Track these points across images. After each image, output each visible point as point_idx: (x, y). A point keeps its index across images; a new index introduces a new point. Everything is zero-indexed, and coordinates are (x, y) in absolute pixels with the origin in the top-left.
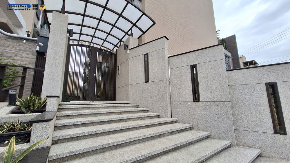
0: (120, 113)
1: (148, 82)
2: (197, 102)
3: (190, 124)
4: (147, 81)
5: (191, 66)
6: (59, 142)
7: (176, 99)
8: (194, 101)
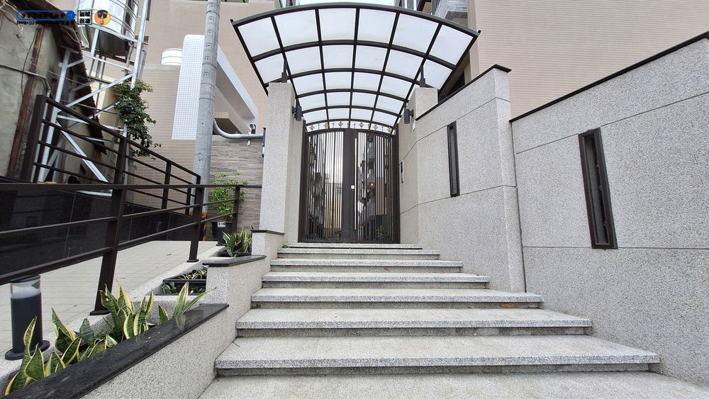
0: (386, 268)
1: (458, 194)
2: (604, 247)
3: (582, 315)
4: (455, 192)
5: (580, 135)
6: (262, 306)
7: (536, 238)
8: (595, 246)
